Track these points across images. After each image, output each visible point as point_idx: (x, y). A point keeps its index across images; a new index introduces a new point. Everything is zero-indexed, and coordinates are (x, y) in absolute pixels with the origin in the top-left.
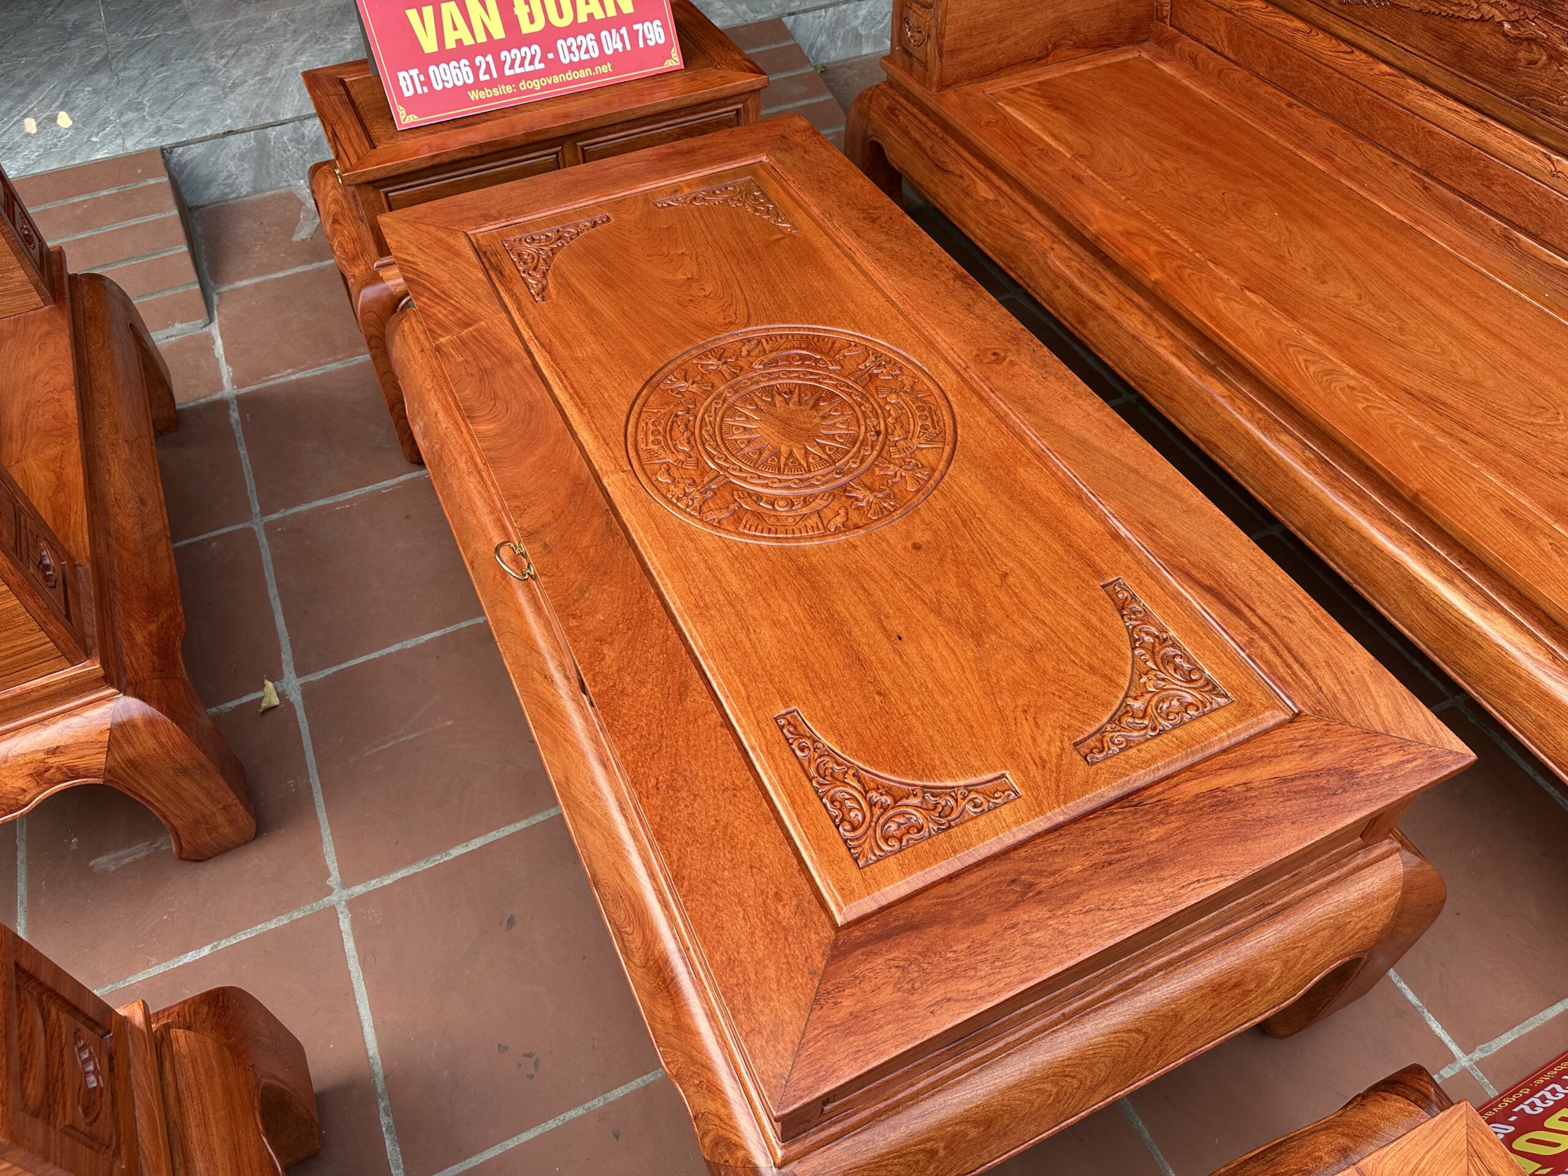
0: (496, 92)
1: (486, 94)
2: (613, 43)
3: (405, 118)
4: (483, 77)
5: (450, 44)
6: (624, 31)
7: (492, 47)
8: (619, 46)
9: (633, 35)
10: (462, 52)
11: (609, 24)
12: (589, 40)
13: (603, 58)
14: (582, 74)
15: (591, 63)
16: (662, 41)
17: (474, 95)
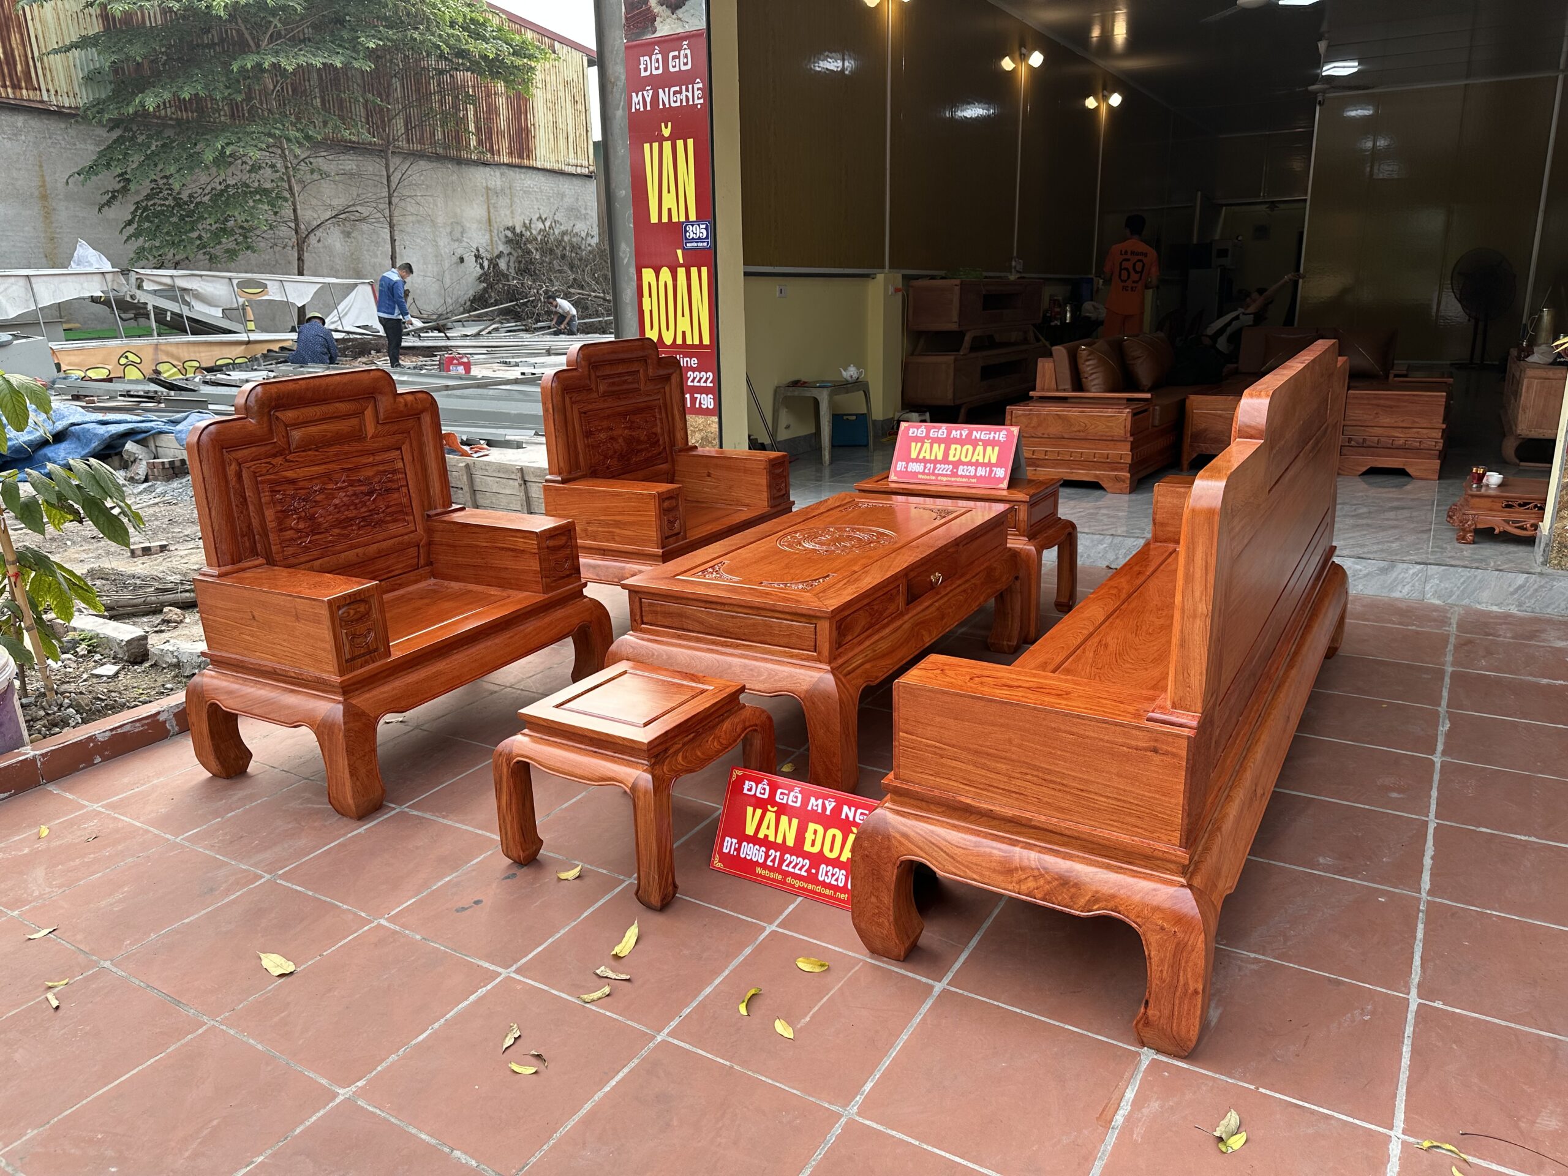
0: (928, 477)
1: (925, 477)
2: (981, 472)
3: (892, 477)
4: (927, 471)
5: (921, 457)
6: (988, 469)
7: (935, 462)
8: (983, 474)
9: (991, 471)
10: (925, 461)
11: (983, 465)
12: (972, 469)
13: (975, 476)
14: (964, 480)
15: (969, 477)
16: (1002, 476)
17: (920, 476)
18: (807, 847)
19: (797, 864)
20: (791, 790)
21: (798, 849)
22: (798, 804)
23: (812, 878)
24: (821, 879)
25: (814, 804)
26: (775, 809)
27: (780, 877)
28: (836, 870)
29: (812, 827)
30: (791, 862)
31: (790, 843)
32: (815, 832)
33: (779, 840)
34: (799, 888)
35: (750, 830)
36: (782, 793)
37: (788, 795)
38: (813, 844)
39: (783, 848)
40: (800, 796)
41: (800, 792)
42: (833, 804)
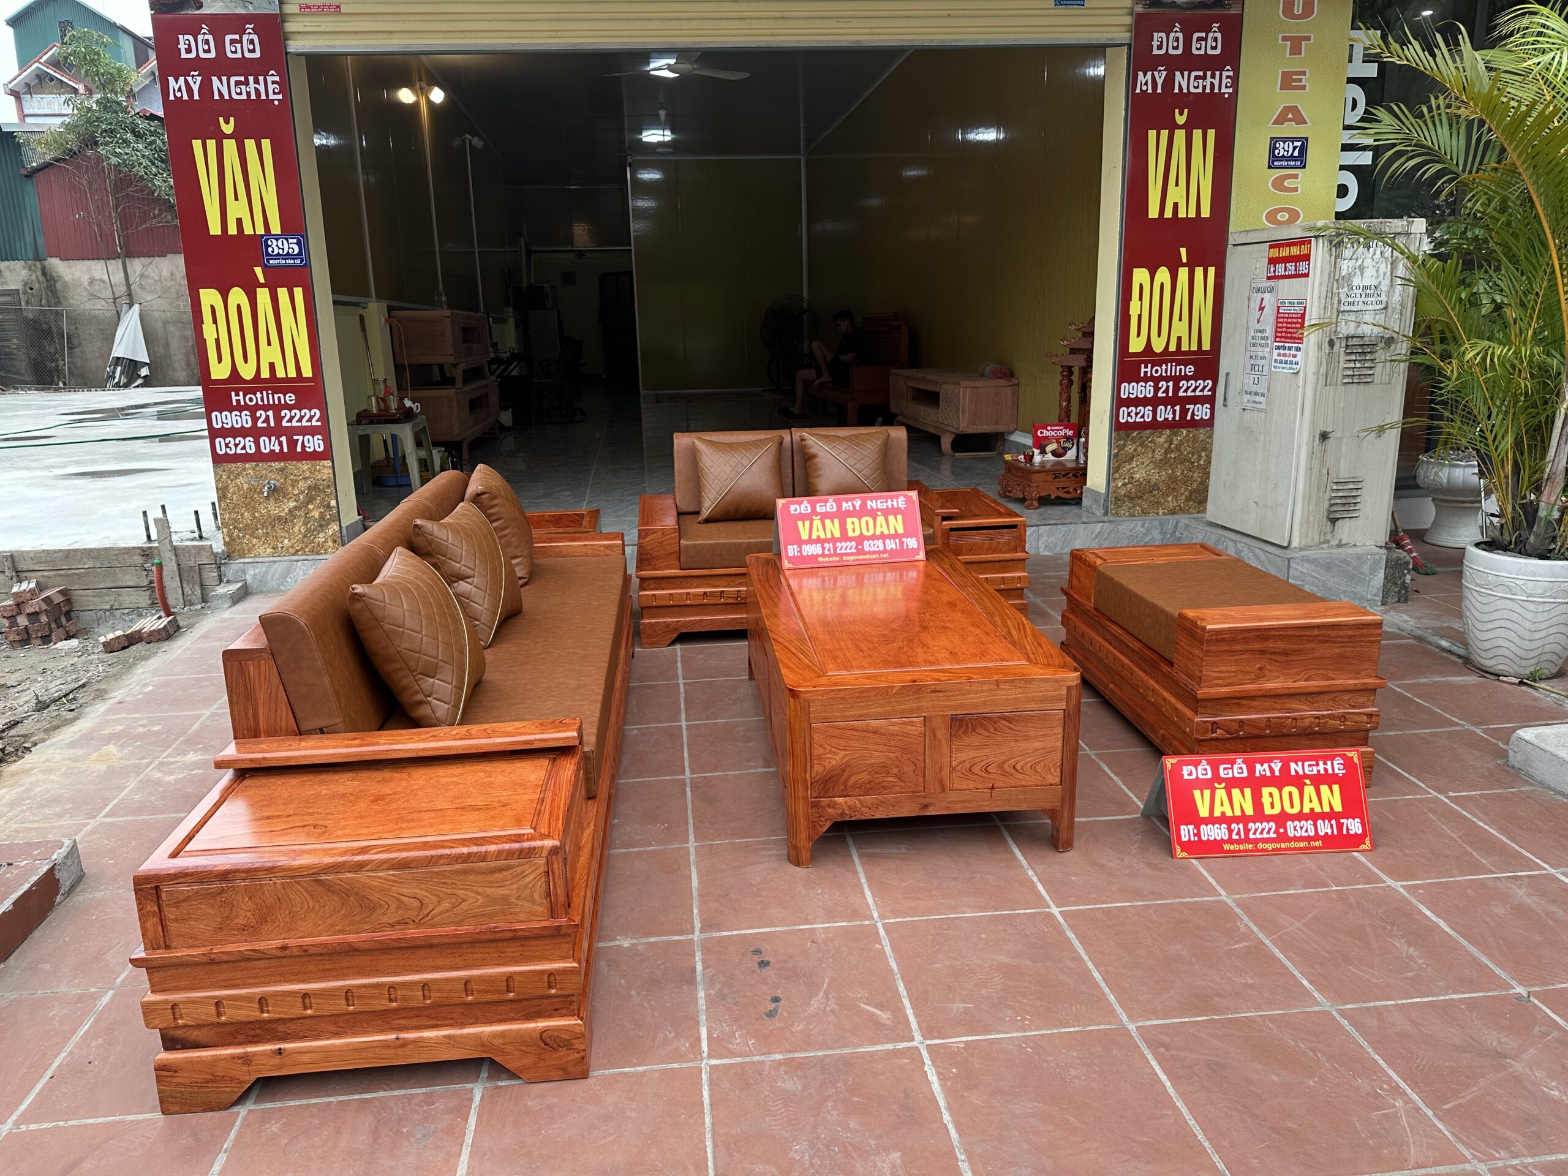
18: (1268, 811)
19: (1263, 830)
20: (1233, 762)
21: (1259, 815)
22: (1245, 774)
23: (1283, 837)
24: (1291, 835)
25: (1261, 769)
26: (1223, 785)
27: (1250, 847)
28: (1303, 822)
29: (1265, 791)
30: (1256, 830)
31: (1249, 811)
32: (1271, 795)
33: (1238, 813)
34: (1273, 850)
35: (1204, 812)
36: (1225, 769)
37: (1232, 768)
38: (1272, 806)
39: (1244, 819)
40: (1244, 767)
41: (1244, 762)
42: (1280, 765)
